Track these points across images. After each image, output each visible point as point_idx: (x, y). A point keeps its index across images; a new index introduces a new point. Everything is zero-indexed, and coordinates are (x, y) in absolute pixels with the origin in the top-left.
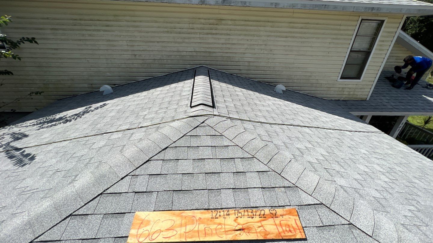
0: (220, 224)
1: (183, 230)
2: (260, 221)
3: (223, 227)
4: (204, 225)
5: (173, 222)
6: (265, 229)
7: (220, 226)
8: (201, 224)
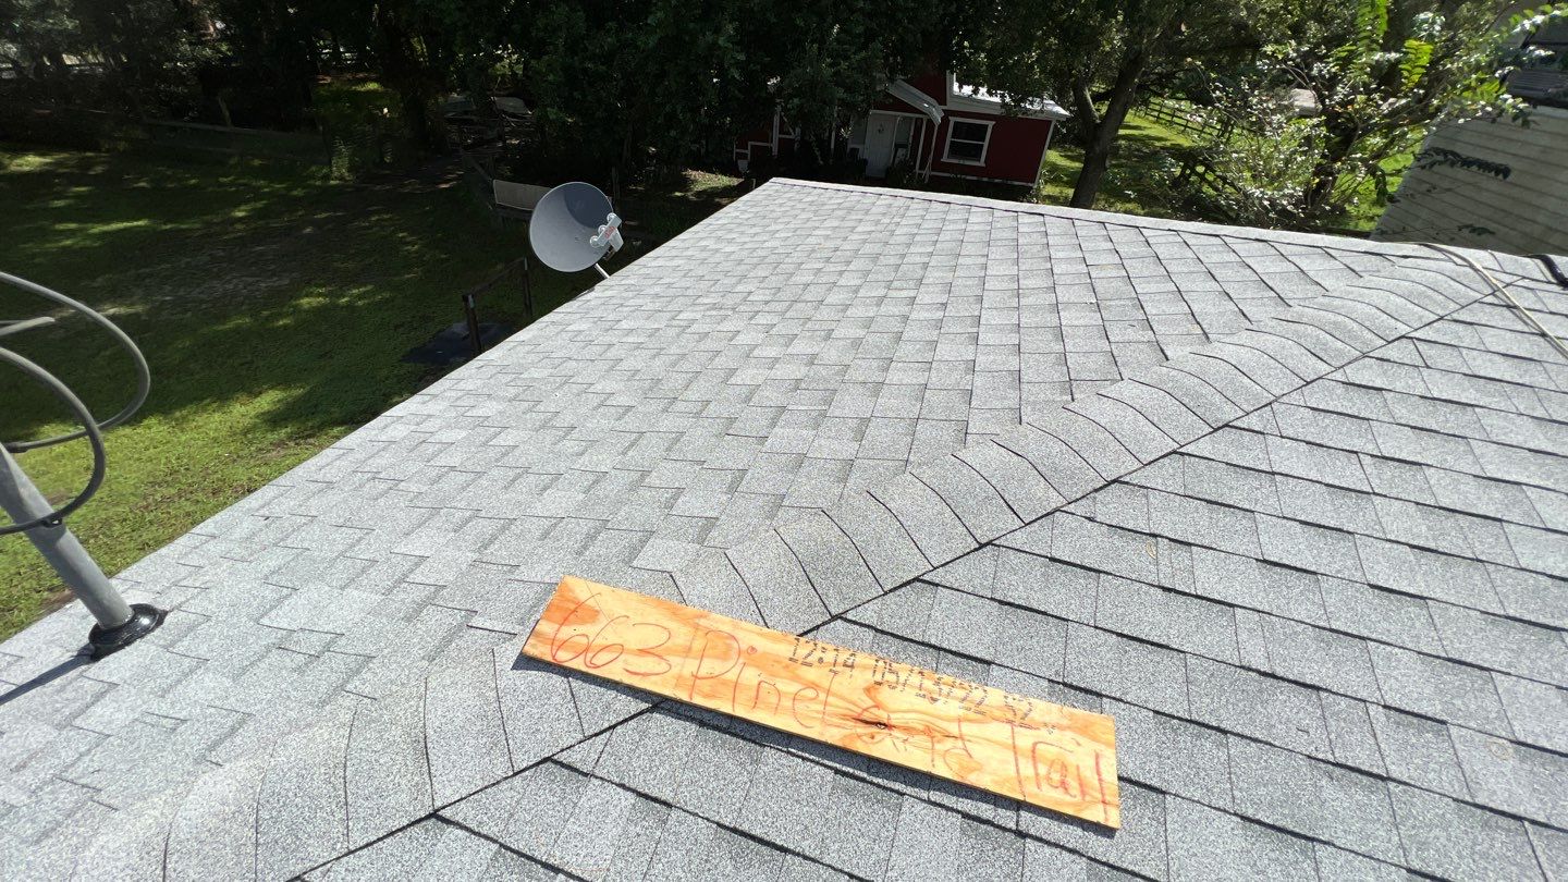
0: (814, 686)
2: (959, 720)
4: (759, 672)
5: (665, 636)
6: (966, 751)
7: (810, 693)
8: (750, 665)
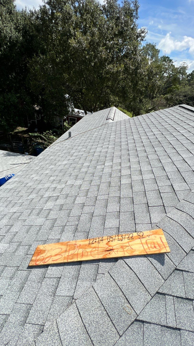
0: (95, 247)
1: (67, 254)
2: (128, 242)
3: (97, 249)
4: (82, 249)
5: (61, 249)
6: (131, 248)
7: (94, 249)
8: (80, 249)
